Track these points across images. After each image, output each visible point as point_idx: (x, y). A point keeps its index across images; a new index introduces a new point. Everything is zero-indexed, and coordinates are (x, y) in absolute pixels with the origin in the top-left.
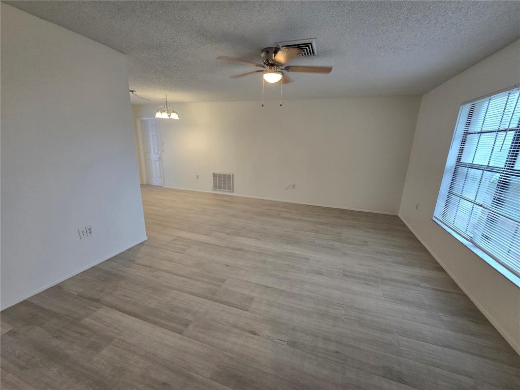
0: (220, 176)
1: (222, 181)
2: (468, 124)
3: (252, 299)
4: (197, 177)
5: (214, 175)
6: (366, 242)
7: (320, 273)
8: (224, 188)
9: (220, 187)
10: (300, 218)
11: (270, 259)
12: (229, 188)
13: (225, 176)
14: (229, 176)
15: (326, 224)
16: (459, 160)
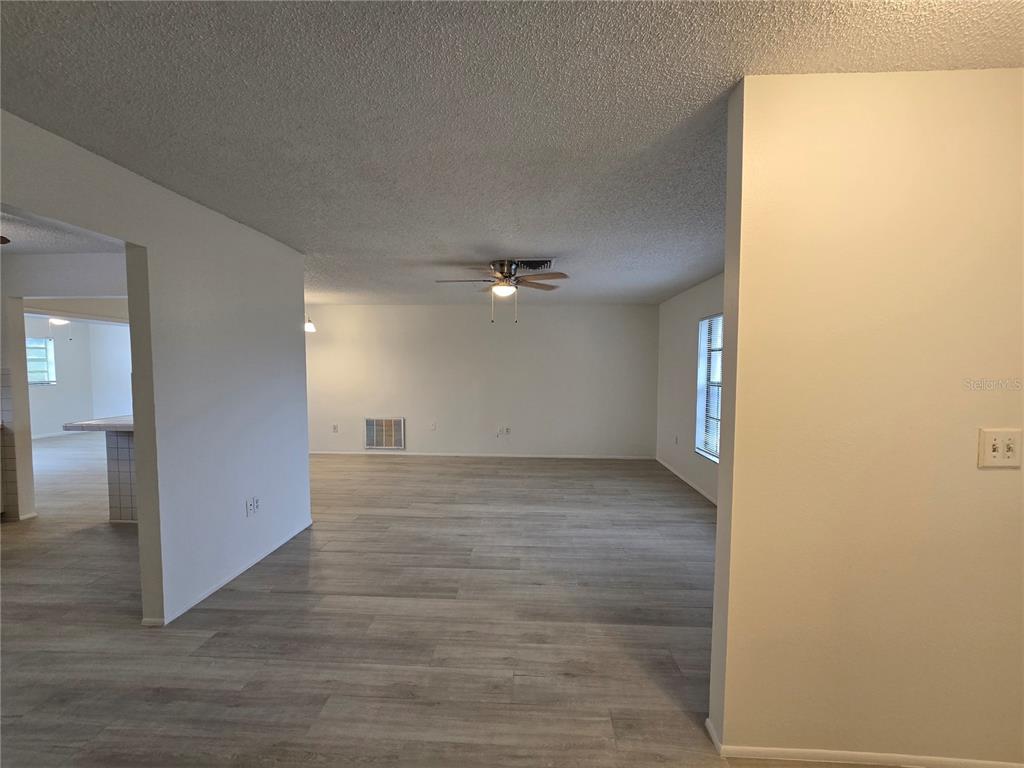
0: (379, 423)
1: (384, 432)
2: (710, 341)
3: (518, 559)
4: (335, 428)
5: (369, 423)
6: (627, 491)
7: (586, 527)
8: (389, 443)
9: (379, 443)
10: (529, 474)
11: (517, 522)
12: (398, 443)
13: (389, 422)
14: (398, 423)
15: (569, 478)
16: (709, 379)
